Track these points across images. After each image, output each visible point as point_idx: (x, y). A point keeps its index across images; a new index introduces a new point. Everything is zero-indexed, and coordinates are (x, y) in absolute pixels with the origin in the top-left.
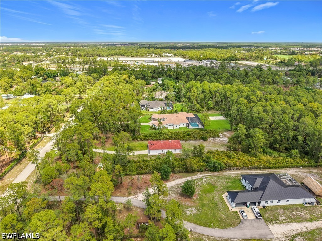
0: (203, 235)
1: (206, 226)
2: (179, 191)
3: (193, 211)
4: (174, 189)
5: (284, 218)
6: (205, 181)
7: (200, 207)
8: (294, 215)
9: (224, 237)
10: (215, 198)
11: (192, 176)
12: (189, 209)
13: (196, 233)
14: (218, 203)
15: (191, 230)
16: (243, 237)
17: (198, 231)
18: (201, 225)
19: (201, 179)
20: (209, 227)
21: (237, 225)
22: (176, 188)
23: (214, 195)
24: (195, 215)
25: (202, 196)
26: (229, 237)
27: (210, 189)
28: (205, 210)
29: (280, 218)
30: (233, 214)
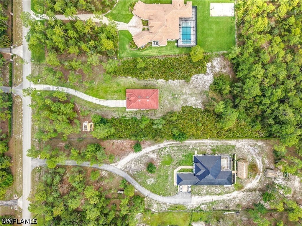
0: (153, 199)
1: (156, 194)
2: (146, 161)
3: (151, 181)
4: (143, 159)
5: (204, 192)
6: (167, 152)
7: (157, 178)
8: (211, 190)
9: (164, 202)
10: (169, 171)
11: (159, 144)
12: (149, 180)
13: (150, 198)
14: (169, 176)
15: (147, 196)
16: (174, 203)
17: (151, 197)
18: (154, 192)
19: (165, 148)
20: (158, 194)
21: (174, 195)
22: (144, 157)
23: (169, 168)
24: (153, 184)
25: (161, 167)
26: (167, 202)
27: (168, 162)
28: (159, 181)
29: (202, 192)
30: (175, 187)
